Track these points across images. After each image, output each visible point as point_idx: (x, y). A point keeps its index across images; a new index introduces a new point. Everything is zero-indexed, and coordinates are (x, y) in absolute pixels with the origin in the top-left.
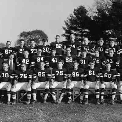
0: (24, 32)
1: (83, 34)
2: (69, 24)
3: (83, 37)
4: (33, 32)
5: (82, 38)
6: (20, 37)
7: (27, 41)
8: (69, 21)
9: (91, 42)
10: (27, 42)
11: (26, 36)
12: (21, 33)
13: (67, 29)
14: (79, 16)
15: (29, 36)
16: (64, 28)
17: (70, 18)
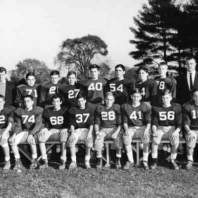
0: (68, 40)
1: (167, 37)
2: (141, 22)
3: (167, 43)
4: (82, 38)
5: (165, 44)
6: (63, 49)
7: (73, 55)
8: (141, 16)
9: (181, 51)
10: (74, 57)
11: (72, 47)
12: (64, 42)
13: (138, 31)
14: (159, 6)
15: (76, 46)
16: (133, 30)
17: (143, 11)
